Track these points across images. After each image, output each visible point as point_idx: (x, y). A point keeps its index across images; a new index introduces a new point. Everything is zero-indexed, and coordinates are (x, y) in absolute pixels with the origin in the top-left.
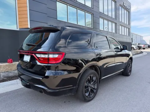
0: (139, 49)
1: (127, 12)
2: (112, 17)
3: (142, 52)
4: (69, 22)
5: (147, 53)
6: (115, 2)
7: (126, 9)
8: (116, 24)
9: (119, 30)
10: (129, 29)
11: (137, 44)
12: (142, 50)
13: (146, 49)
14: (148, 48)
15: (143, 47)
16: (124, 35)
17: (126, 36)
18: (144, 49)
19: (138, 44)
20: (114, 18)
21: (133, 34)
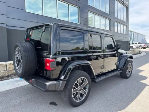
2: (105, 12)
3: (140, 53)
4: (44, 15)
7: (123, 4)
8: (110, 20)
9: (114, 27)
10: (127, 26)
11: (137, 43)
13: (146, 48)
14: (148, 48)
15: (143, 47)
17: (124, 34)
18: (145, 48)
19: (139, 43)
20: (108, 13)
21: (133, 32)
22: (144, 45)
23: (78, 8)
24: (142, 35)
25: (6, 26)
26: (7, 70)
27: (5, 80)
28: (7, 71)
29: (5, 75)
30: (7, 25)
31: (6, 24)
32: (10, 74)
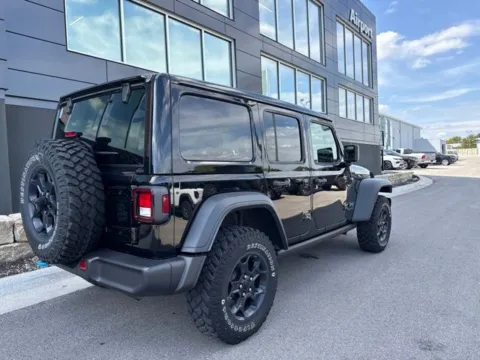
0: (409, 168)
1: (365, 46)
2: (309, 57)
3: (415, 178)
4: (125, 62)
5: (431, 181)
6: (321, 6)
7: (360, 33)
8: (324, 80)
9: (337, 101)
10: (372, 100)
11: (402, 150)
12: (417, 172)
13: (429, 167)
14: (434, 164)
15: (420, 161)
16: (356, 121)
17: (364, 123)
18: (424, 166)
19: (406, 152)
20: (318, 60)
21: (389, 119)
22: (423, 157)
23: (230, 42)
24: (414, 127)
25: (3, 97)
26: (15, 241)
27: (9, 275)
28: (16, 244)
29: (9, 259)
30: (7, 93)
31: (6, 90)
32: (24, 254)
